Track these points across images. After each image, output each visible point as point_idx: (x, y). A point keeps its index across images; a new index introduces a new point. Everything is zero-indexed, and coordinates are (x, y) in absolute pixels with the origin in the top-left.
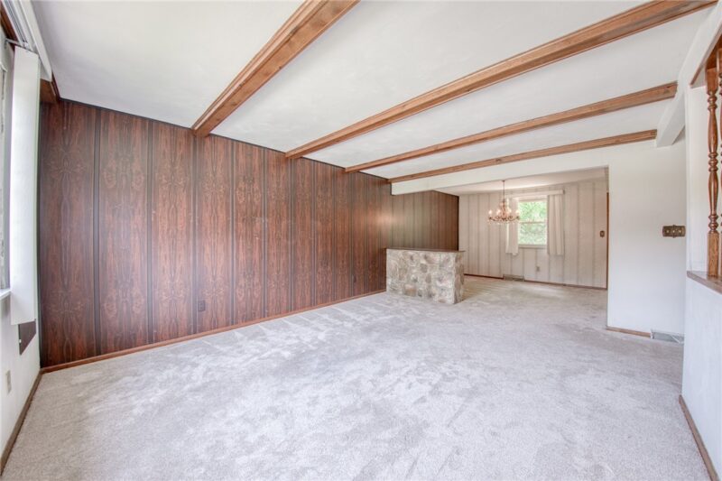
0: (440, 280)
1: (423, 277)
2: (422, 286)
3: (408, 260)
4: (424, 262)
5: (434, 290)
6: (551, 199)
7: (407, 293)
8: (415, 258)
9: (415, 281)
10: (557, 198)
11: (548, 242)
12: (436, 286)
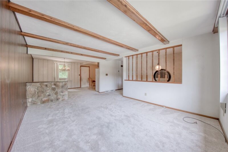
0: (62, 92)
1: (53, 93)
2: (53, 97)
3: (44, 87)
4: (54, 86)
5: (59, 97)
6: (69, 65)
7: (44, 102)
8: (48, 85)
9: (49, 95)
10: (70, 65)
11: (68, 77)
12: (60, 95)
